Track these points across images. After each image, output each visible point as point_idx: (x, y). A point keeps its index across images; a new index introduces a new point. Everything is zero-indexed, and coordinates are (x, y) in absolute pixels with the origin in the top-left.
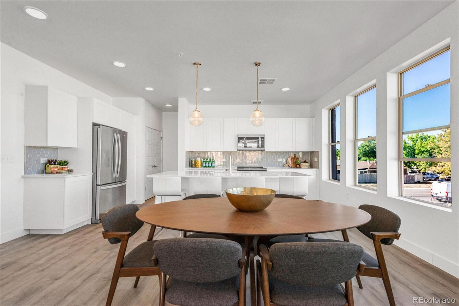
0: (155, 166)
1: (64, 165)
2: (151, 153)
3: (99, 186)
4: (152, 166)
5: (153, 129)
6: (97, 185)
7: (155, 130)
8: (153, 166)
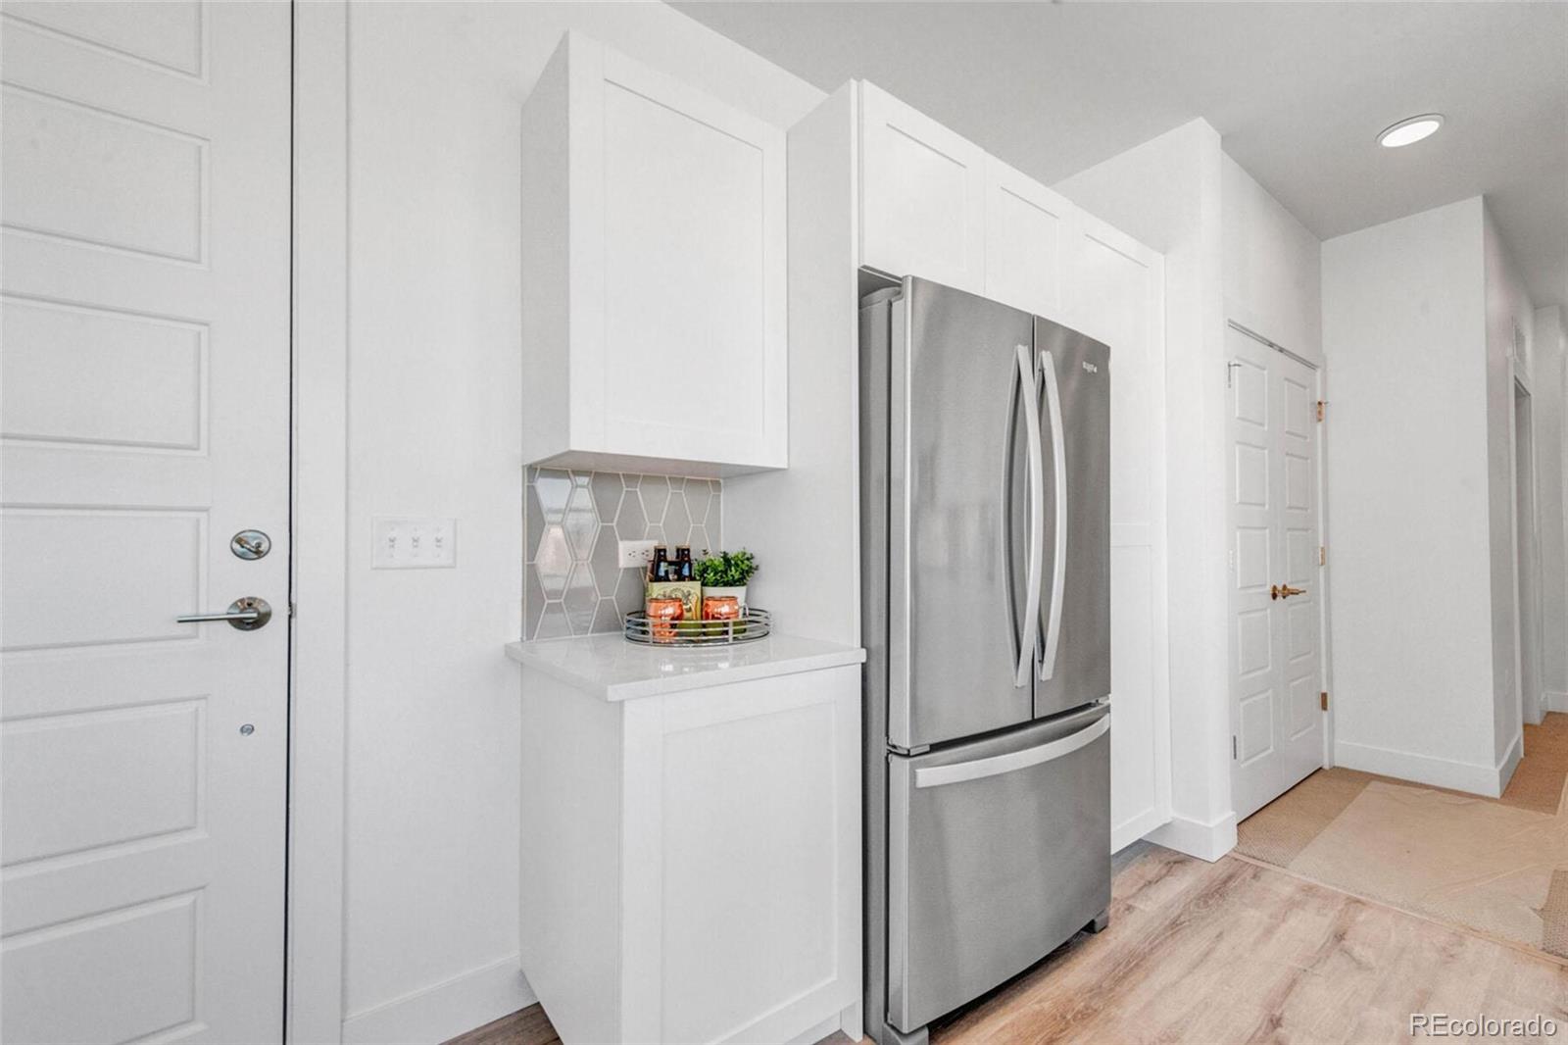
0: (1286, 592)
1: (727, 584)
2: (1263, 505)
3: (907, 761)
4: (1269, 589)
5: (1271, 345)
6: (893, 750)
7: (1281, 350)
8: (1275, 588)
